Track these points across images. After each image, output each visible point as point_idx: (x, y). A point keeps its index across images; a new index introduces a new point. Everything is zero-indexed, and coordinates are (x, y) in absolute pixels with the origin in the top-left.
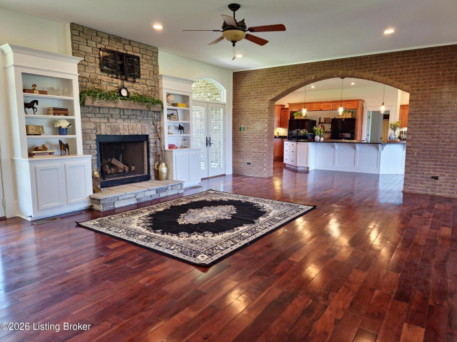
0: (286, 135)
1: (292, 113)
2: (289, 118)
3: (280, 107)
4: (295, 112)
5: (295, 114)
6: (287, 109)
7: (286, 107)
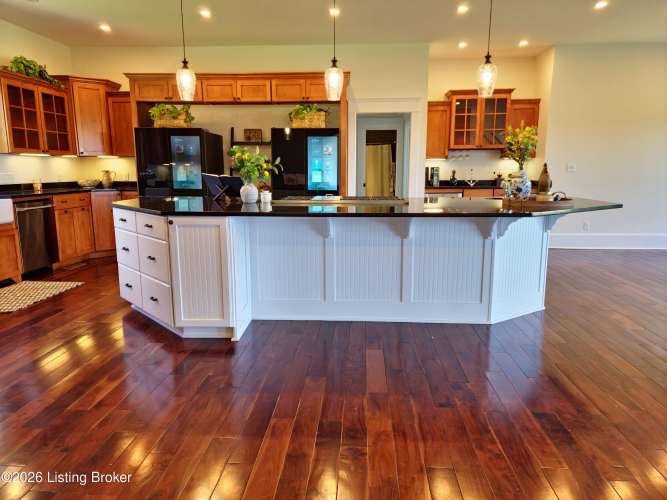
0: (134, 178)
1: (144, 106)
2: (135, 124)
3: (102, 89)
4: (152, 104)
5: (154, 111)
6: (127, 94)
7: (122, 90)
